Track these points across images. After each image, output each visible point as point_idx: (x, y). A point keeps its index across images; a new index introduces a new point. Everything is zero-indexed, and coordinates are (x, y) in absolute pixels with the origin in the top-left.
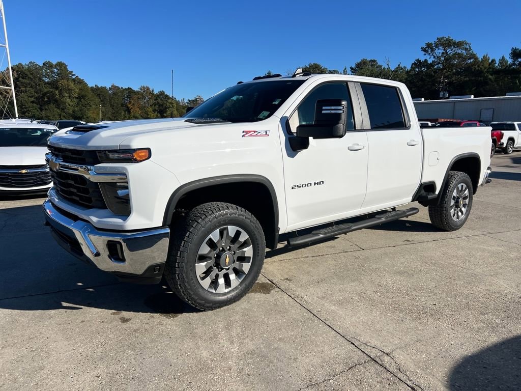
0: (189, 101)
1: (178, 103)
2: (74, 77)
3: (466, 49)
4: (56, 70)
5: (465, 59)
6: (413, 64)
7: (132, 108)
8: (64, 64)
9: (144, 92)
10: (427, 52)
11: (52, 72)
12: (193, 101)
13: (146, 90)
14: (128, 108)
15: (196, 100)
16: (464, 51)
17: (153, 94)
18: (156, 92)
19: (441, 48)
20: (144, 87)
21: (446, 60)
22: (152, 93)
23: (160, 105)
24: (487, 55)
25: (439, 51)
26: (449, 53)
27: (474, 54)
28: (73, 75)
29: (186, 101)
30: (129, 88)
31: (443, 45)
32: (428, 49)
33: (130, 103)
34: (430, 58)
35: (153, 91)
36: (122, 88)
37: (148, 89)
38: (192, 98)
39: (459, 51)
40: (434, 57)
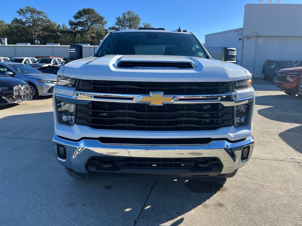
3: (45, 16)
5: (45, 22)
6: (13, 21)
10: (21, 14)
16: (44, 17)
19: (29, 13)
21: (34, 21)
24: (55, 22)
25: (28, 15)
26: (34, 17)
27: (50, 20)
31: (30, 11)
32: (21, 12)
34: (23, 18)
39: (41, 17)
40: (26, 18)
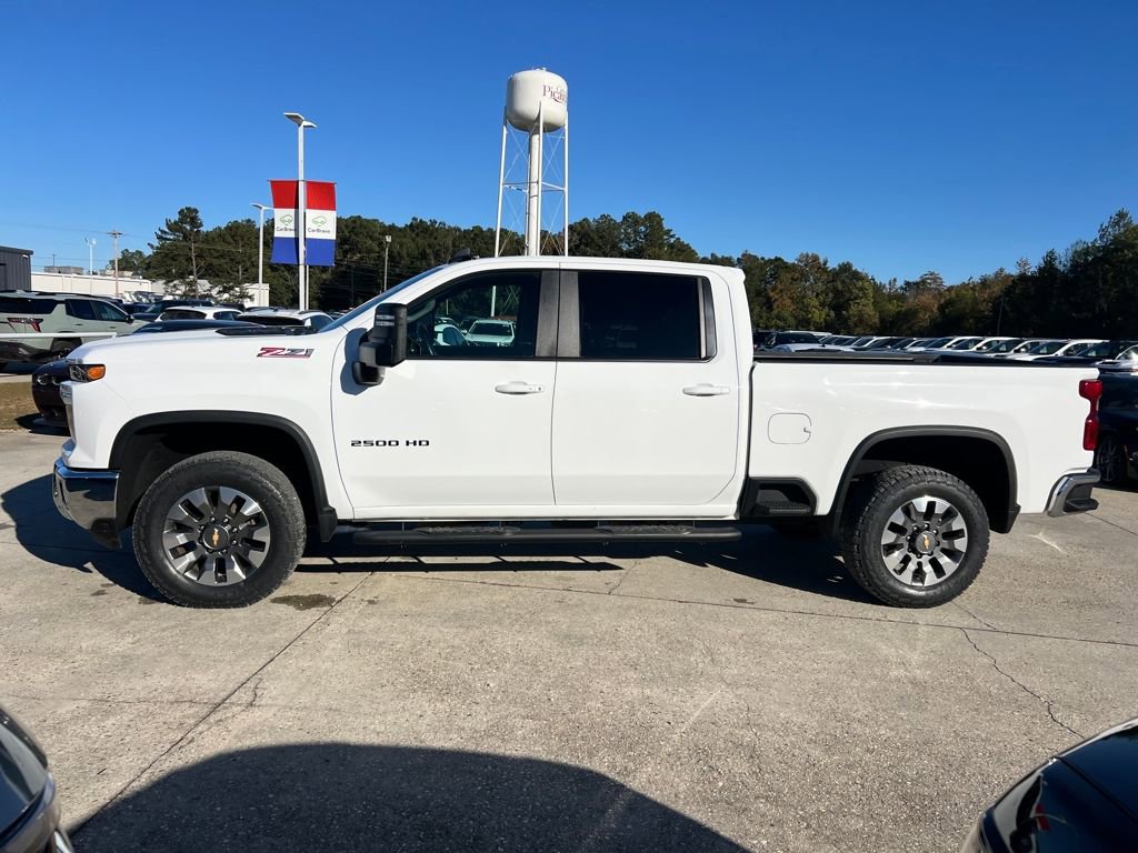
0: (907, 283)
1: (878, 288)
2: (672, 240)
4: (643, 229)
7: (776, 300)
8: (658, 216)
9: (806, 265)
11: (637, 232)
12: (916, 284)
13: (813, 263)
14: (769, 299)
15: (923, 281)
17: (825, 270)
18: (833, 265)
20: (807, 255)
22: (822, 268)
23: (838, 293)
28: (672, 236)
29: (900, 283)
30: (778, 259)
33: (774, 289)
35: (825, 263)
36: (763, 258)
37: (816, 258)
38: (915, 278)
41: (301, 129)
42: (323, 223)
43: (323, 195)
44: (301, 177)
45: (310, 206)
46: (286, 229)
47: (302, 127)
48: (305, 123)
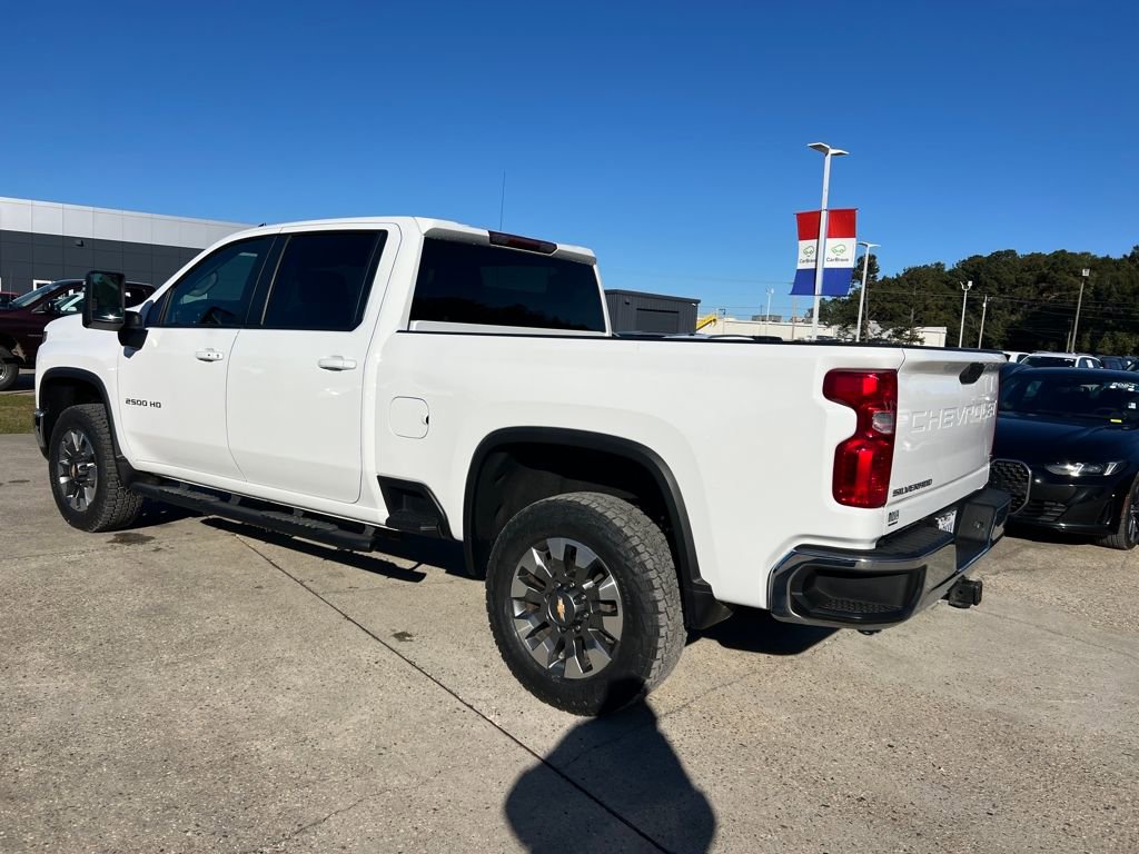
41: (828, 158)
42: (842, 251)
43: (844, 224)
44: (824, 206)
45: (830, 235)
46: (808, 261)
47: (829, 155)
48: (832, 151)
